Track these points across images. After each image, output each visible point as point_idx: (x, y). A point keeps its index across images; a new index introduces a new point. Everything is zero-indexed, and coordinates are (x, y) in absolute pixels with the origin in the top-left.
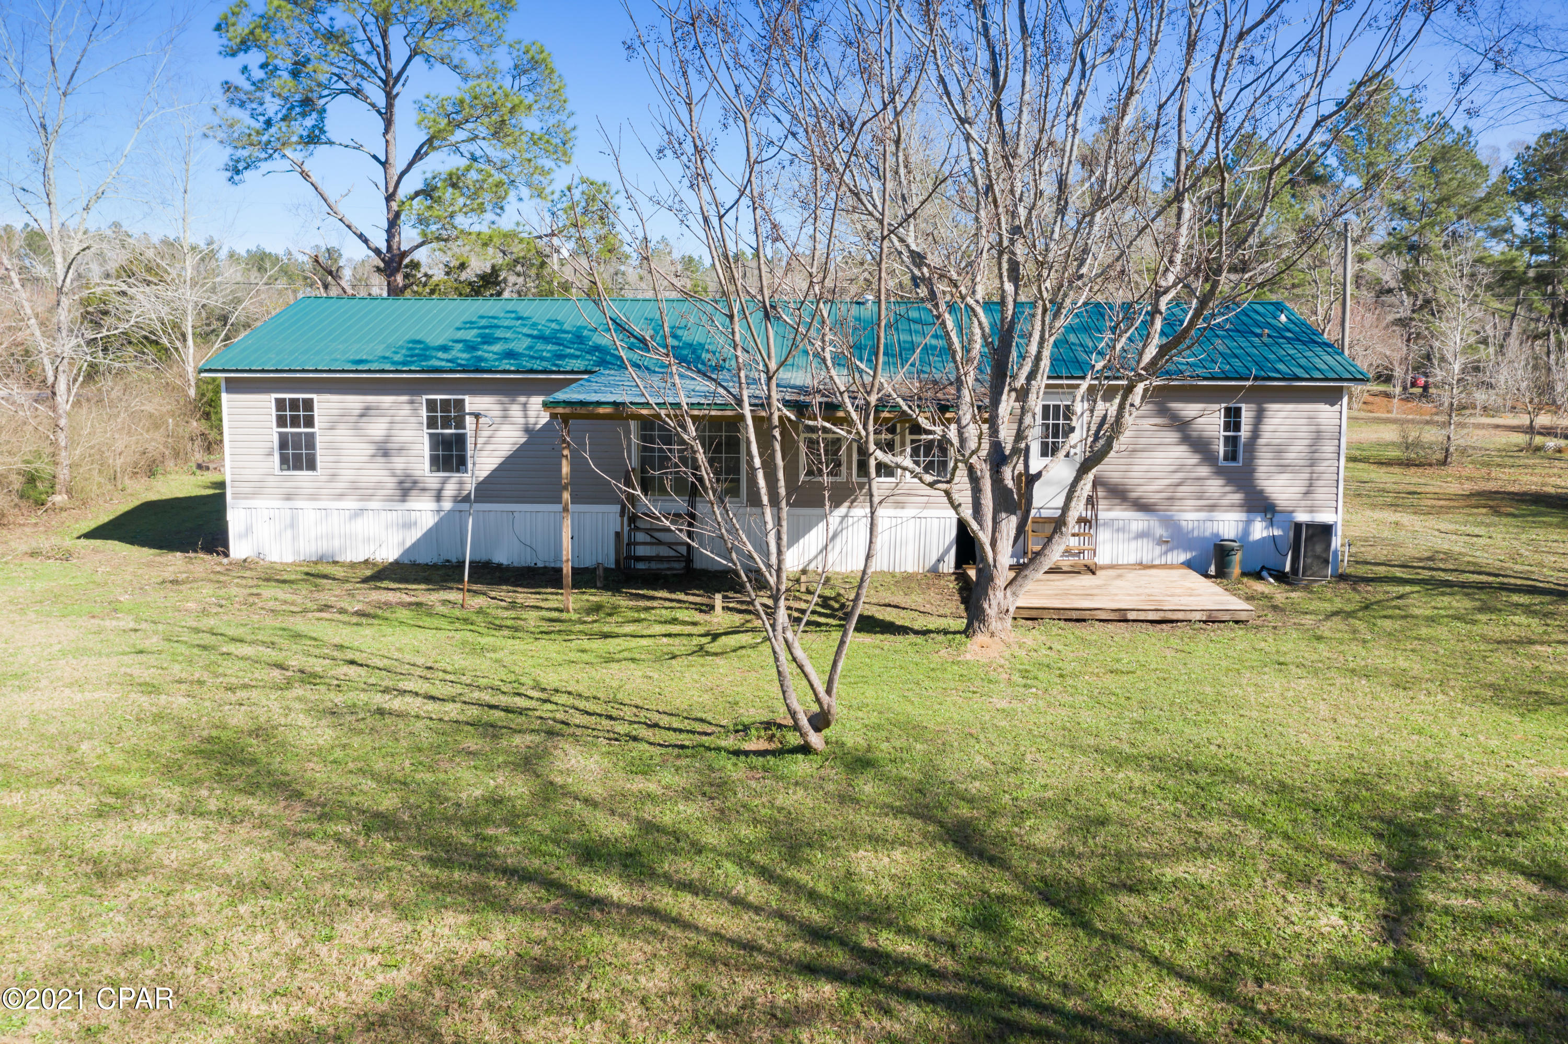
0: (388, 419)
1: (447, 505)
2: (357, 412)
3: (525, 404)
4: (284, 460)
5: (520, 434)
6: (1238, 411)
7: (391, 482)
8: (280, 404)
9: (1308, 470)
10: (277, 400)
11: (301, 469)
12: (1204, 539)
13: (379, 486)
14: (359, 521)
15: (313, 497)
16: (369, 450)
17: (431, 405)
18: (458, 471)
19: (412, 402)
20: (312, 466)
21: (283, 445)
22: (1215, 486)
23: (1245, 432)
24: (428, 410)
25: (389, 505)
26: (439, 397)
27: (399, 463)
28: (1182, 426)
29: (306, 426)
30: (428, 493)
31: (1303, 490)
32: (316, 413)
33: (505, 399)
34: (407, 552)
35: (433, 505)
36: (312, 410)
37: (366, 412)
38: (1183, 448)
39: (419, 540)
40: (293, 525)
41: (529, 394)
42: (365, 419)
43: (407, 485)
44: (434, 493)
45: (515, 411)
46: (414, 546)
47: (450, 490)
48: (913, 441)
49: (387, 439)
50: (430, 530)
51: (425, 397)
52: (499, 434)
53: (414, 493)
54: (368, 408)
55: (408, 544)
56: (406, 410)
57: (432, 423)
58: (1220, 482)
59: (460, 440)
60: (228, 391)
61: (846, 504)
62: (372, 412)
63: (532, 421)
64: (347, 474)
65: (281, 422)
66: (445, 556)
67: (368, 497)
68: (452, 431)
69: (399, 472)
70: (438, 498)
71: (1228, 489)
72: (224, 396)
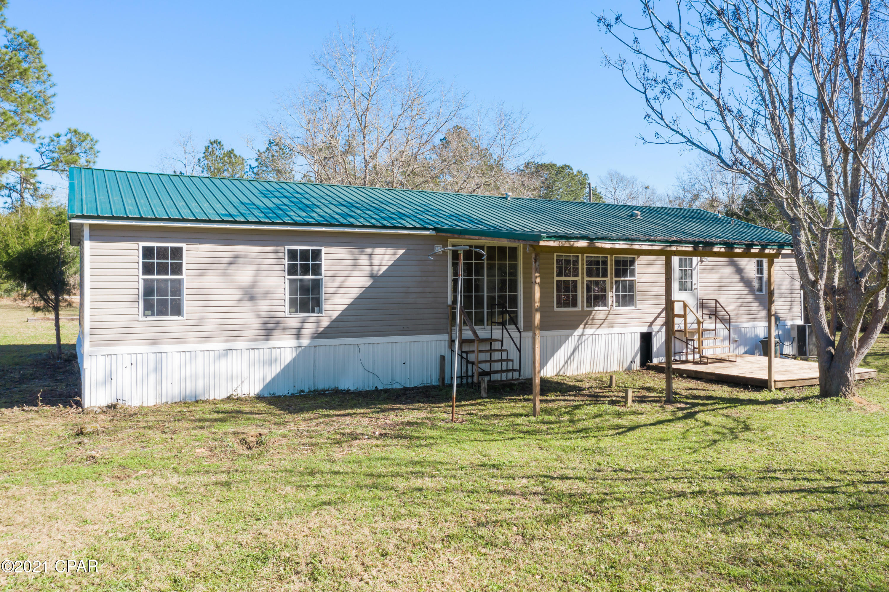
0: (254, 267)
1: (306, 341)
2: (226, 260)
3: (370, 255)
4: (148, 307)
5: (367, 279)
6: (762, 261)
7: (255, 324)
8: (148, 253)
9: (790, 296)
10: (144, 248)
11: (166, 314)
12: (751, 338)
13: (244, 327)
14: (223, 361)
15: (181, 340)
16: (237, 295)
17: (292, 254)
18: (313, 311)
19: (276, 252)
20: (177, 310)
21: (148, 291)
22: (755, 306)
23: (765, 275)
24: (290, 259)
25: (253, 345)
26: (299, 248)
27: (264, 306)
28: (739, 271)
29: (173, 273)
30: (288, 332)
31: (789, 307)
32: (185, 260)
33: (356, 251)
34: (267, 386)
35: (293, 343)
36: (181, 258)
37: (234, 260)
38: (741, 284)
39: (278, 375)
40: (158, 369)
41: (375, 246)
42: (233, 267)
43: (270, 326)
44: (294, 332)
45: (363, 260)
46: (273, 380)
47: (309, 328)
48: (616, 282)
49: (254, 285)
50: (287, 367)
51: (287, 248)
52: (351, 279)
53: (276, 332)
54: (236, 257)
55: (269, 379)
56: (271, 259)
57: (292, 270)
58: (757, 304)
59: (316, 285)
60: (93, 238)
61: (582, 326)
62: (241, 261)
63: (376, 268)
64: (214, 318)
65: (147, 269)
66: (299, 387)
67: (235, 338)
68: (310, 277)
69: (263, 314)
70: (298, 335)
71: (760, 308)
72: (87, 244)
